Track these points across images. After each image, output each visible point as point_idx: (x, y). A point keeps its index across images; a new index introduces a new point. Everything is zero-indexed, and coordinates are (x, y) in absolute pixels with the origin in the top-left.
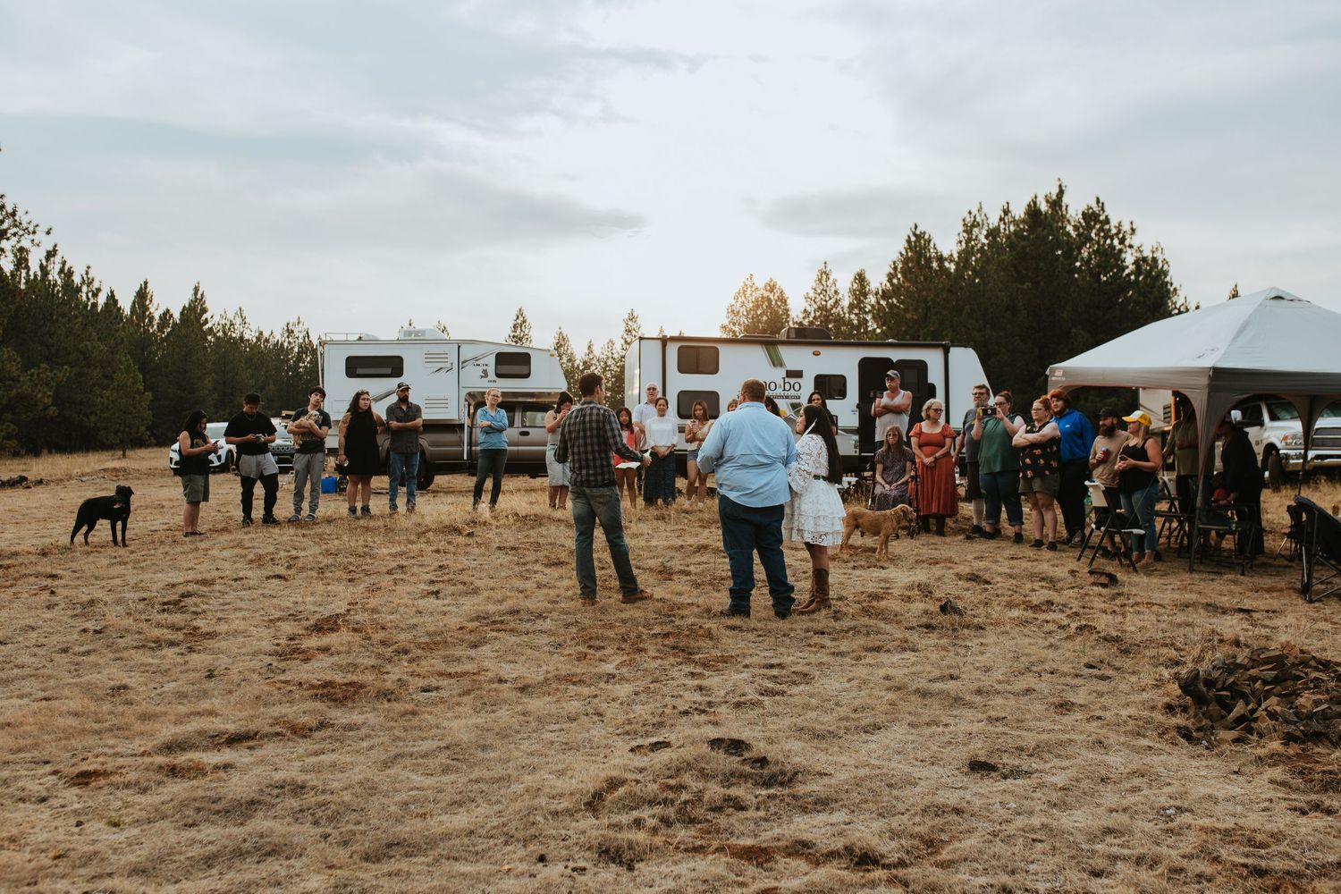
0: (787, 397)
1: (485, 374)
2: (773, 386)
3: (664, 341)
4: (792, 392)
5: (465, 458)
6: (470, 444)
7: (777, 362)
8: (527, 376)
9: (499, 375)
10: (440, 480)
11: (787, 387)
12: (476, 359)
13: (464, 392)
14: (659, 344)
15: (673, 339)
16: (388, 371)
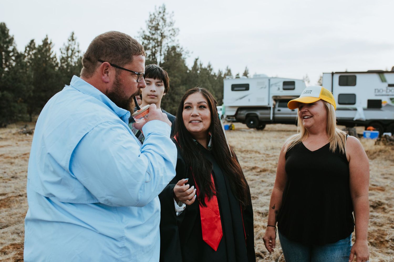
0: (388, 95)
1: (279, 89)
2: (381, 91)
3: (333, 74)
4: (390, 93)
5: (271, 118)
6: (274, 114)
7: (383, 80)
8: (294, 89)
9: (284, 89)
10: (268, 126)
11: (388, 91)
12: (276, 83)
13: (271, 96)
14: (331, 75)
15: (337, 73)
16: (244, 89)
